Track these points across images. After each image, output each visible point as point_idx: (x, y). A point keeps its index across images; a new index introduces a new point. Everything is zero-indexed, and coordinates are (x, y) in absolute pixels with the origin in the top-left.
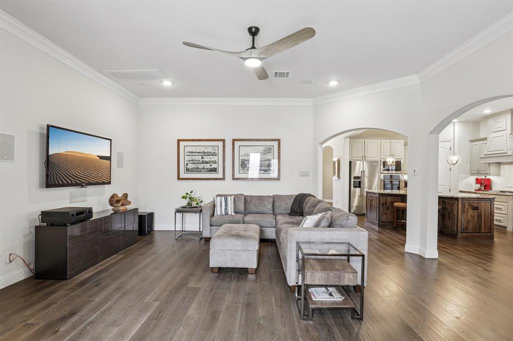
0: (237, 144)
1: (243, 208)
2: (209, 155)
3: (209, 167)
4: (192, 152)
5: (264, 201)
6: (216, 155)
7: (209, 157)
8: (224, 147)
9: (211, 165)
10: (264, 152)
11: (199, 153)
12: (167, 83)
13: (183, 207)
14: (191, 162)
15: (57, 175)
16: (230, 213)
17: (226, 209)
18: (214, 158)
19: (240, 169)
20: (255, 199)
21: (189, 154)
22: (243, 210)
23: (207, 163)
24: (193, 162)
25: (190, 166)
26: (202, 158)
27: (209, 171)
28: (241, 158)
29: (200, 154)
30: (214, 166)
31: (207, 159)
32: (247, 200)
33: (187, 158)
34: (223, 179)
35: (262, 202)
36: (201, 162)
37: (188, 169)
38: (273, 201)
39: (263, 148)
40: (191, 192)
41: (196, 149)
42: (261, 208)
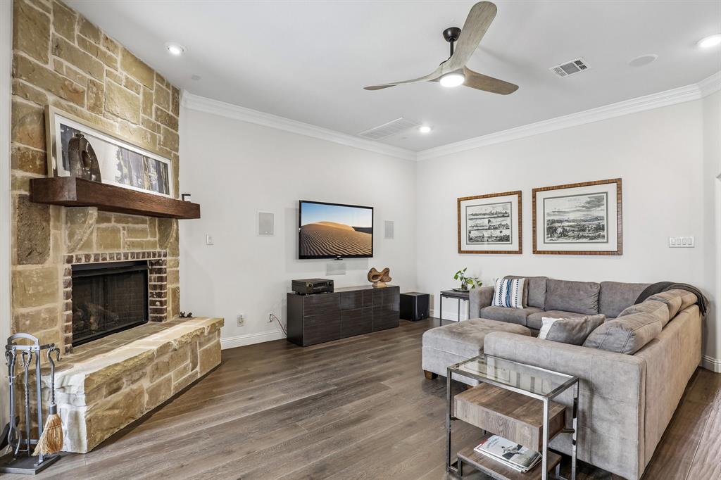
0: (540, 195)
1: (543, 299)
2: (498, 217)
3: (499, 234)
4: (476, 215)
5: (579, 290)
6: (508, 216)
7: (498, 219)
8: (520, 202)
9: (501, 232)
10: (587, 205)
11: (484, 214)
12: (425, 130)
13: (455, 291)
14: (475, 228)
15: (311, 249)
16: (514, 305)
17: (508, 298)
18: (507, 221)
19: (546, 236)
20: (563, 286)
21: (472, 217)
22: (543, 303)
23: (496, 228)
24: (476, 228)
25: (474, 234)
26: (489, 221)
27: (499, 240)
28: (547, 218)
29: (486, 216)
30: (506, 232)
31: (495, 222)
32: (550, 286)
33: (470, 223)
34: (520, 252)
35: (576, 292)
36: (487, 228)
37: (471, 239)
38: (599, 293)
39: (586, 199)
40: (464, 270)
41: (481, 209)
42: (572, 302)
